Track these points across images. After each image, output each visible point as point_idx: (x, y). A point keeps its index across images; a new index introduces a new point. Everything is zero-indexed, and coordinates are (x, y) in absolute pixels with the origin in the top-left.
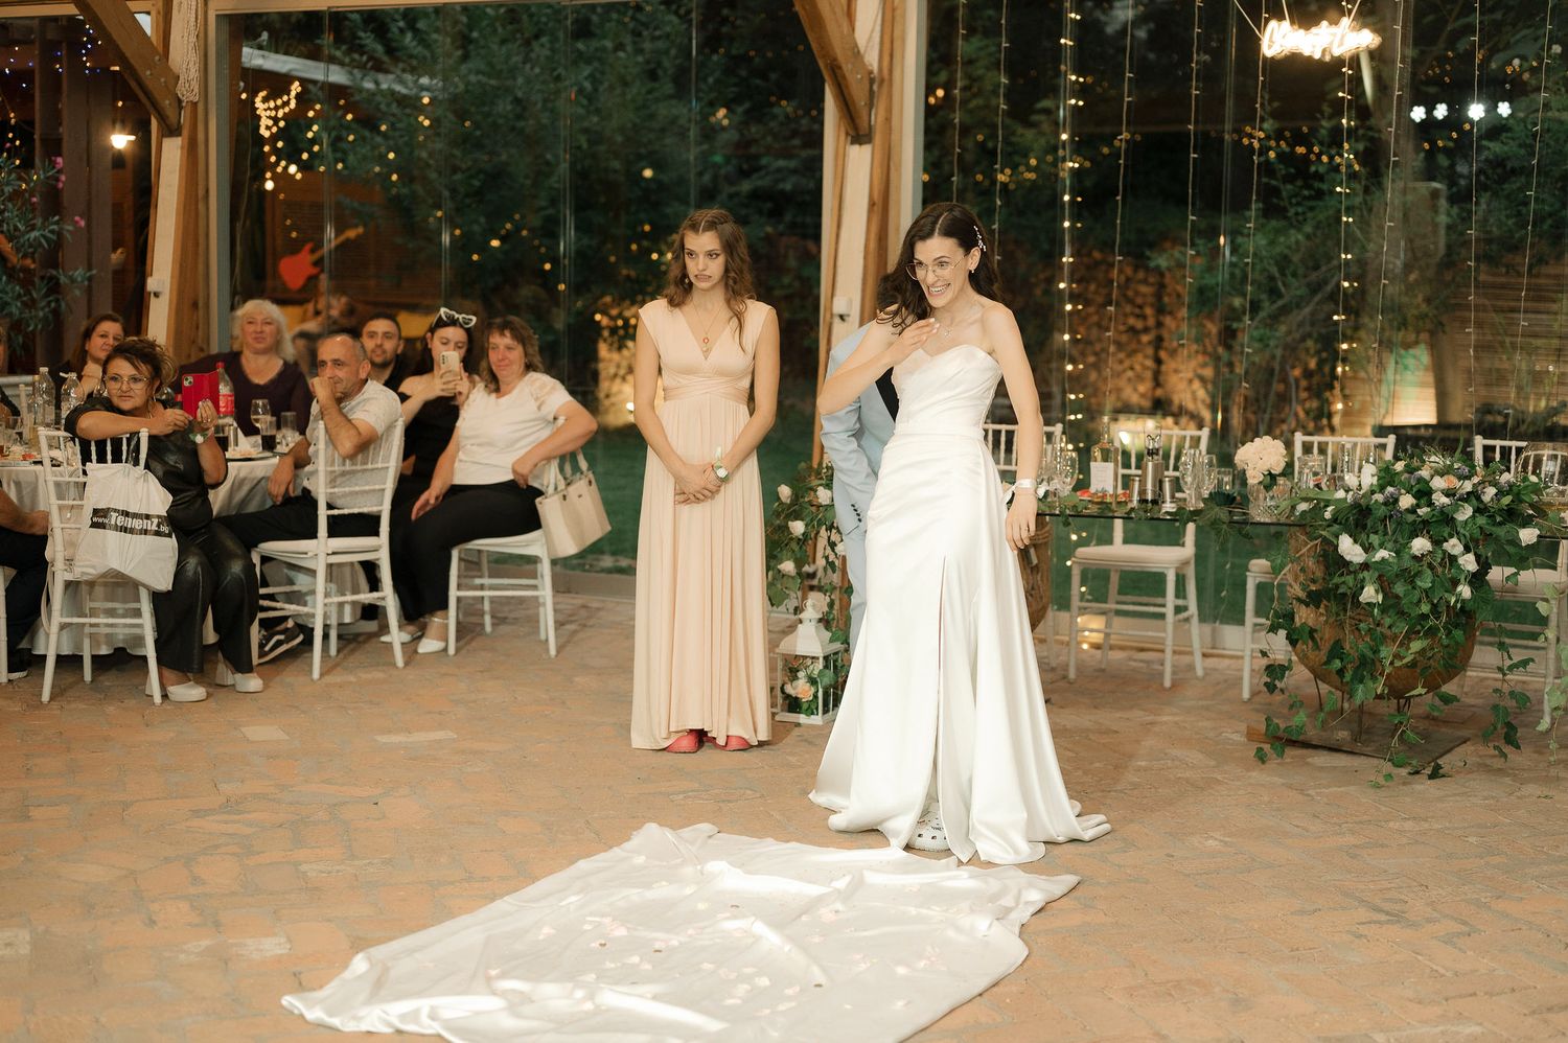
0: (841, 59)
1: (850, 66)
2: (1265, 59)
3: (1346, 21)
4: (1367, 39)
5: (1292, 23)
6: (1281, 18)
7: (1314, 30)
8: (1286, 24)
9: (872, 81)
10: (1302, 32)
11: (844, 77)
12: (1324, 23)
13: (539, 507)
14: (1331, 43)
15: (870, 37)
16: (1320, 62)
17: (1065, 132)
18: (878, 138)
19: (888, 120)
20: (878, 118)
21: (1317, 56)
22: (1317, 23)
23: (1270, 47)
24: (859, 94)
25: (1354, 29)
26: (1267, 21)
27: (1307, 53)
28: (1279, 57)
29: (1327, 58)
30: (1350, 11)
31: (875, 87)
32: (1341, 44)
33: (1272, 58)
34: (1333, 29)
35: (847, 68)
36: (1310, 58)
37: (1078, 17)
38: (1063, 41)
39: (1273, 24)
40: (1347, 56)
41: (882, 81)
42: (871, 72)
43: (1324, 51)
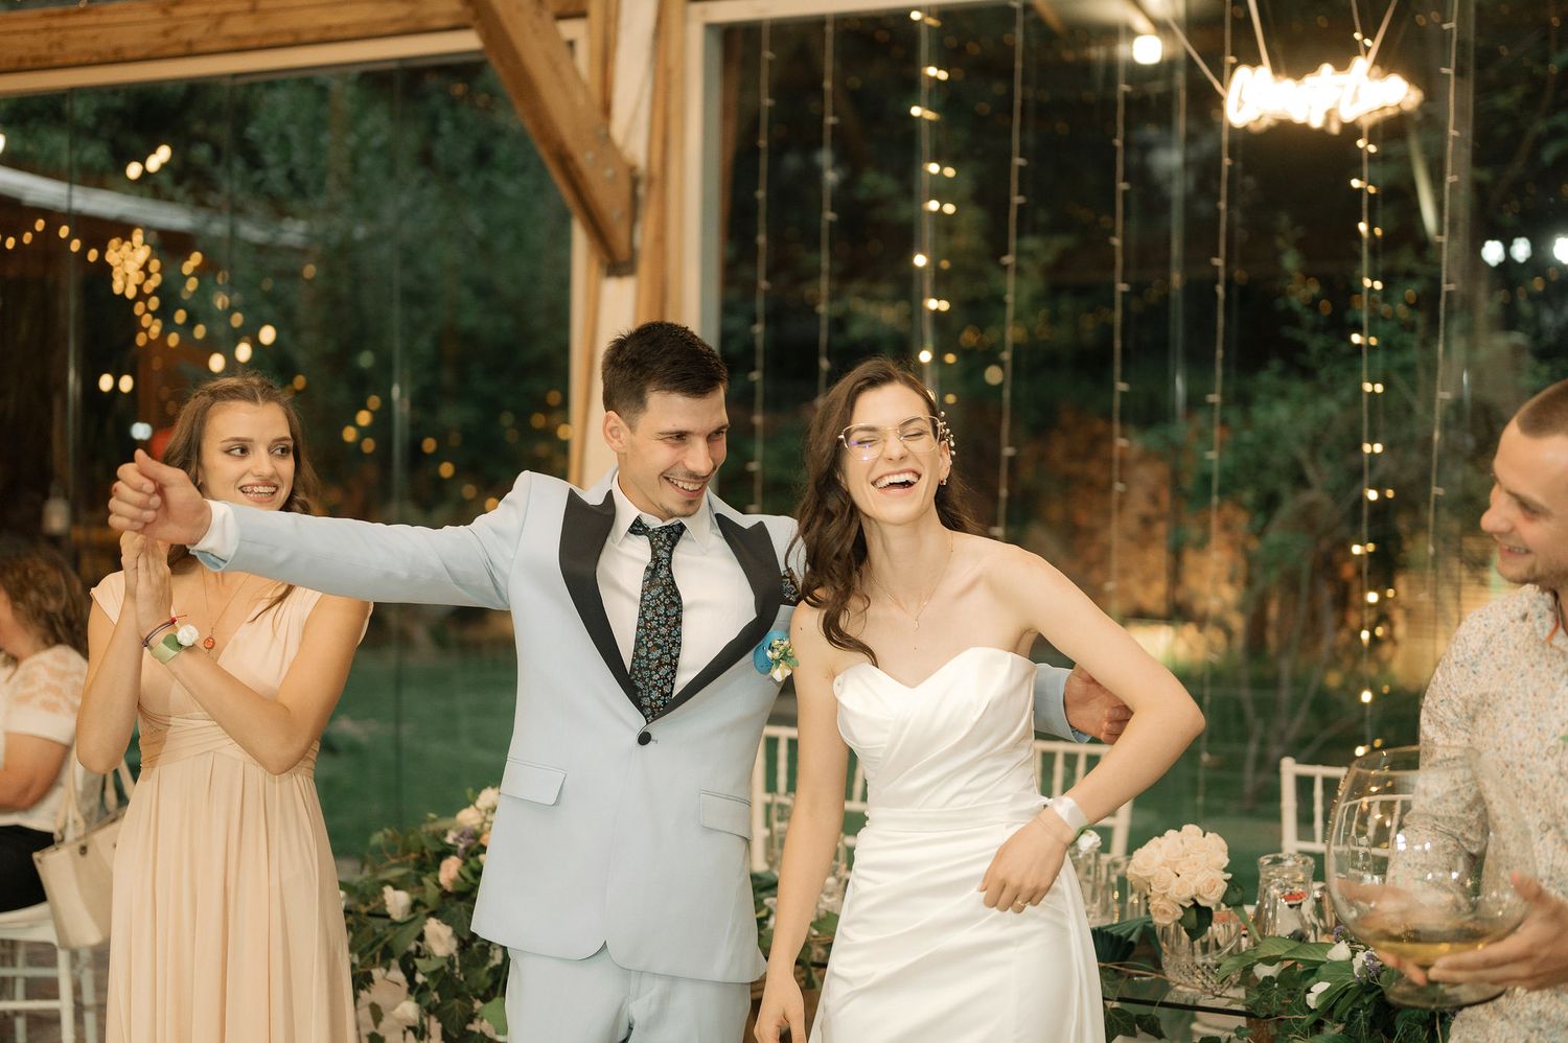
0: (572, 144)
1: (590, 156)
2: (1232, 129)
3: (1361, 64)
4: (1396, 93)
5: (1276, 70)
6: (1254, 61)
7: (1309, 79)
8: (1265, 70)
9: (635, 181)
10: (1288, 84)
11: (580, 173)
12: (1327, 69)
13: (38, 866)
14: (1338, 102)
15: (634, 116)
16: (1322, 134)
17: (922, 252)
18: (644, 266)
19: (661, 239)
20: (644, 237)
21: (1316, 123)
22: (1313, 67)
23: (1239, 109)
24: (610, 199)
25: (1377, 77)
26: (1234, 67)
27: (1299, 118)
28: (1256, 128)
29: (1335, 129)
30: (1367, 49)
31: (642, 190)
32: (1355, 98)
33: (1245, 129)
34: (1342, 77)
35: (585, 159)
36: (1305, 127)
37: (943, 75)
38: (916, 111)
39: (1243, 72)
40: (1366, 123)
41: (650, 181)
42: (632, 169)
43: (1329, 115)
